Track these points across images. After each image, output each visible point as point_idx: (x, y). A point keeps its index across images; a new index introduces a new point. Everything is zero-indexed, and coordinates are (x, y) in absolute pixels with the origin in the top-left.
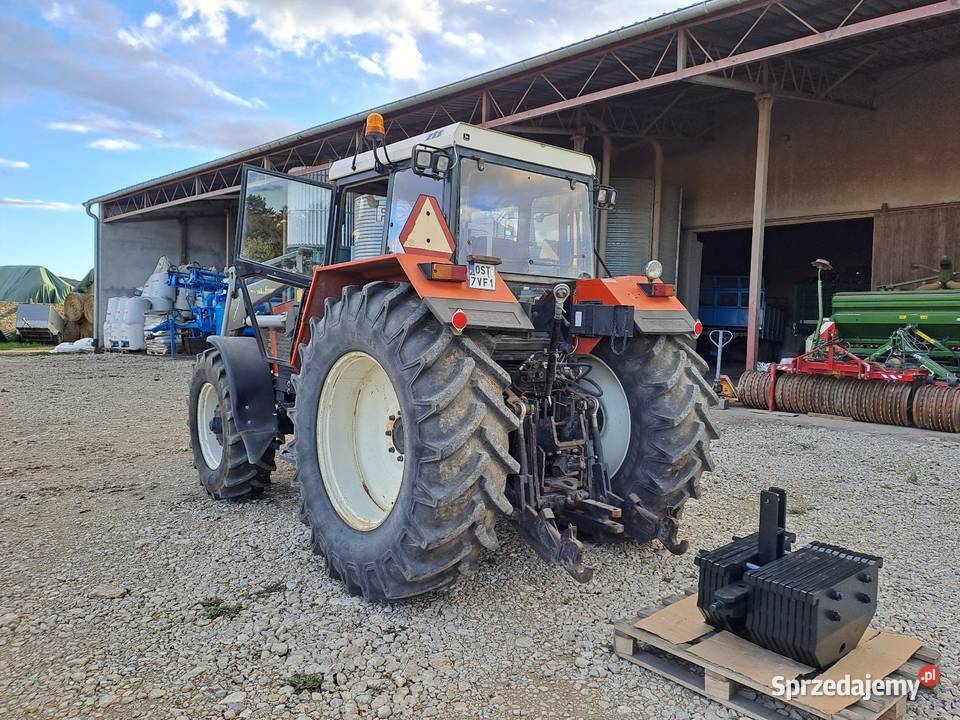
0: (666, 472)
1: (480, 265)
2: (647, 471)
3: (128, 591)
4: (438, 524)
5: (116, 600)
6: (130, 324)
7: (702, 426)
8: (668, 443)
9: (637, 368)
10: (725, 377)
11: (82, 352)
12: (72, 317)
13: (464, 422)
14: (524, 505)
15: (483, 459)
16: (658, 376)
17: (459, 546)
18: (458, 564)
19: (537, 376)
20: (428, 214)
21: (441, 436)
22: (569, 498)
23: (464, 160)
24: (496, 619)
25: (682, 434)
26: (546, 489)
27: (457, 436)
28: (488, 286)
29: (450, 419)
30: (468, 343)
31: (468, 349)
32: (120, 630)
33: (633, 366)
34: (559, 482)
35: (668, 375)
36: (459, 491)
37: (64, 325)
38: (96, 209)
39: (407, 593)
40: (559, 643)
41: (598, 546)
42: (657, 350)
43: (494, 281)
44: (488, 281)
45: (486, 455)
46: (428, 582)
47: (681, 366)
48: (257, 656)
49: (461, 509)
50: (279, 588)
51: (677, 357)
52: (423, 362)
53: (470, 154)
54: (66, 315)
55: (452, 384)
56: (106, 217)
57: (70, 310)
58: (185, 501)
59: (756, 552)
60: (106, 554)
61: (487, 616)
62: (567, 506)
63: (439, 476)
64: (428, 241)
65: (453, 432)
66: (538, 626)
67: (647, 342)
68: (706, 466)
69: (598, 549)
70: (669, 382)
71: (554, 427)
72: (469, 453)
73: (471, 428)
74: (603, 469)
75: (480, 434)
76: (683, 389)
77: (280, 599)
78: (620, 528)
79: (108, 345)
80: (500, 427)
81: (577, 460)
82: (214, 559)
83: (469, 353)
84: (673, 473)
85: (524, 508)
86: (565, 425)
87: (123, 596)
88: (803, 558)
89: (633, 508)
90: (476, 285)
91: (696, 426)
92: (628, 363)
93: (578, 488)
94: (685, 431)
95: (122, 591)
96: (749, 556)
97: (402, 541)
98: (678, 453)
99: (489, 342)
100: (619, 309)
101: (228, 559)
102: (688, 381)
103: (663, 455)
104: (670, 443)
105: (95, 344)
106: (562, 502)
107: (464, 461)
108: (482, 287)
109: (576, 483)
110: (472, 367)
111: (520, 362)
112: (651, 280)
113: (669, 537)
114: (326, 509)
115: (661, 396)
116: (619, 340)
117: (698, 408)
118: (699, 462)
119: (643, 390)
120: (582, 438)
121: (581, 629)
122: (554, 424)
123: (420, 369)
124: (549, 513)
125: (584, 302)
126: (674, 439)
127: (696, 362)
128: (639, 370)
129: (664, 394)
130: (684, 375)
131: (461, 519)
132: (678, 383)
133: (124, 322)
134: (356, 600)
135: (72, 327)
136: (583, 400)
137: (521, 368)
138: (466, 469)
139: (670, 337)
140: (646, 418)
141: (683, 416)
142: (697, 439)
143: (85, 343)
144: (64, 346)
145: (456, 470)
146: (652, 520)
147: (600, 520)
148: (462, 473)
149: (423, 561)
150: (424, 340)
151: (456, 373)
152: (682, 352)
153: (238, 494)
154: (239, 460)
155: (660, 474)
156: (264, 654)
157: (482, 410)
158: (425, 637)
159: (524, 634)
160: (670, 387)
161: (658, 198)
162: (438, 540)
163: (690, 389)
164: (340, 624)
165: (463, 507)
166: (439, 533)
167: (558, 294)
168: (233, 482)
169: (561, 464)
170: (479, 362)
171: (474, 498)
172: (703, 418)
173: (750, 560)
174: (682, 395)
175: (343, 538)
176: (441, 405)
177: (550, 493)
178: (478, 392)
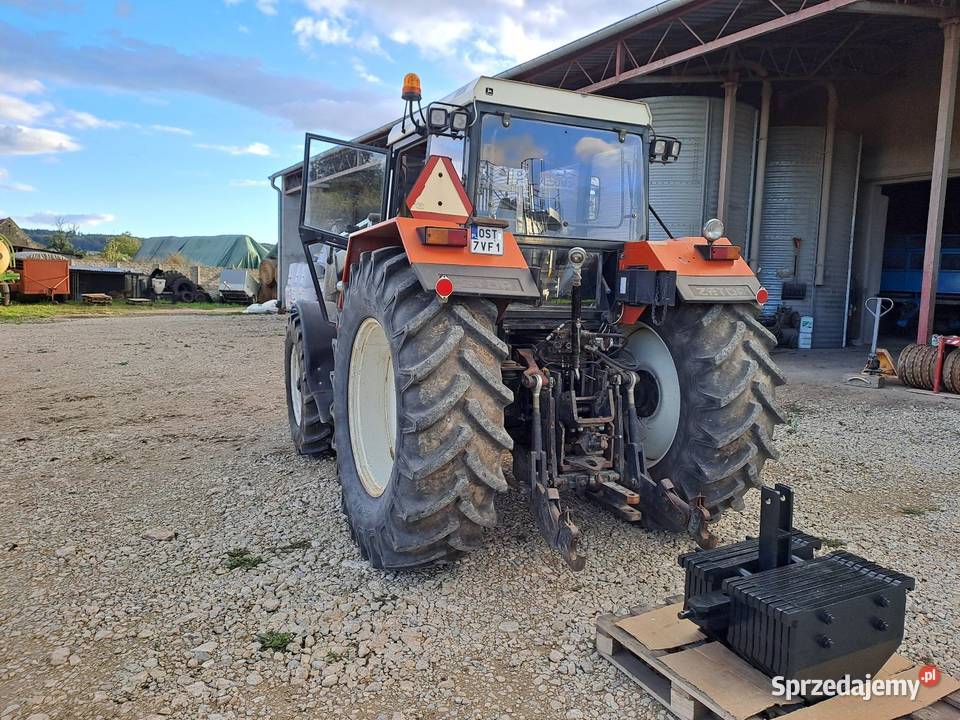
0: (713, 458)
1: (485, 229)
2: (693, 455)
3: (176, 535)
4: (420, 497)
5: (163, 542)
6: (306, 288)
7: (758, 407)
8: (716, 426)
9: (685, 340)
10: (883, 351)
11: (268, 312)
12: (265, 281)
13: (444, 393)
14: (535, 482)
15: (465, 433)
16: (708, 351)
17: (445, 521)
18: (448, 537)
19: (564, 347)
20: (440, 175)
21: (421, 407)
22: (592, 479)
23: (486, 117)
24: (492, 598)
25: (732, 416)
26: (565, 468)
27: (435, 408)
28: (494, 251)
29: (429, 390)
30: (461, 311)
31: (460, 317)
32: (151, 570)
33: (682, 338)
34: (582, 462)
35: (717, 348)
36: (437, 464)
37: (259, 288)
38: (279, 182)
39: (401, 563)
40: (544, 632)
41: (647, 532)
42: (706, 321)
43: (501, 246)
44: (494, 246)
45: (467, 429)
46: (421, 554)
47: (737, 340)
48: (249, 609)
49: (442, 483)
50: (304, 545)
51: (733, 328)
52: (406, 330)
53: (494, 109)
54: (260, 279)
55: (434, 355)
56: (287, 190)
57: (264, 275)
58: (273, 454)
59: (757, 557)
60: (179, 499)
61: (484, 595)
62: (588, 486)
63: (418, 448)
64: (440, 204)
65: (433, 403)
66: (533, 611)
67: (699, 311)
68: (765, 453)
69: (644, 536)
70: (717, 357)
71: (574, 402)
72: (450, 426)
73: (450, 400)
74: (637, 451)
75: (462, 406)
76: (737, 366)
77: (299, 556)
78: (636, 515)
79: (289, 306)
80: (491, 400)
81: (599, 439)
82: (264, 511)
83: (460, 321)
84: (722, 459)
85: (534, 485)
86: (594, 401)
87: (170, 539)
88: (812, 569)
89: (664, 495)
90: (479, 250)
91: (750, 408)
92: (677, 335)
93: (603, 469)
94: (736, 413)
95: (171, 534)
96: (745, 561)
97: (392, 511)
98: (726, 436)
99: (490, 310)
100: (662, 274)
101: (276, 512)
102: (744, 357)
103: (709, 438)
104: (717, 425)
105: (279, 305)
106: (583, 482)
107: (444, 434)
108: (486, 251)
109: (601, 462)
110: (459, 337)
111: (548, 331)
112: (711, 241)
113: (699, 529)
114: (351, 473)
115: (708, 372)
116: (659, 310)
117: (755, 389)
118: (754, 449)
119: (691, 366)
120: (610, 415)
121: (576, 620)
122: (575, 399)
123: (404, 337)
124: (554, 494)
125: (630, 267)
126: (722, 421)
127: (760, 335)
128: (688, 343)
129: (711, 370)
130: (741, 349)
131: (443, 492)
132: (731, 358)
133: (301, 285)
134: (366, 564)
135: (265, 291)
136: (618, 373)
137: (548, 338)
138: (445, 442)
139: (728, 306)
140: (693, 396)
141: (733, 395)
142: (750, 422)
143: (270, 305)
144: (255, 307)
145: (435, 443)
146: (683, 509)
147: (617, 506)
148: (442, 447)
149: (410, 532)
150: (414, 307)
151: (442, 342)
152: (739, 323)
153: (316, 450)
154: (313, 419)
155: (707, 461)
156: (255, 609)
157: (465, 381)
158: (412, 609)
159: (513, 618)
160: (718, 363)
161: (829, 149)
162: (418, 513)
163: (746, 365)
164: (338, 586)
165: (444, 480)
166: (420, 507)
167: (572, 258)
168: (309, 439)
169: (583, 442)
170: (470, 331)
171: (457, 473)
172: (761, 398)
173: (745, 566)
174: (735, 373)
175: (359, 502)
176: (419, 375)
177: (571, 472)
178: (464, 364)
